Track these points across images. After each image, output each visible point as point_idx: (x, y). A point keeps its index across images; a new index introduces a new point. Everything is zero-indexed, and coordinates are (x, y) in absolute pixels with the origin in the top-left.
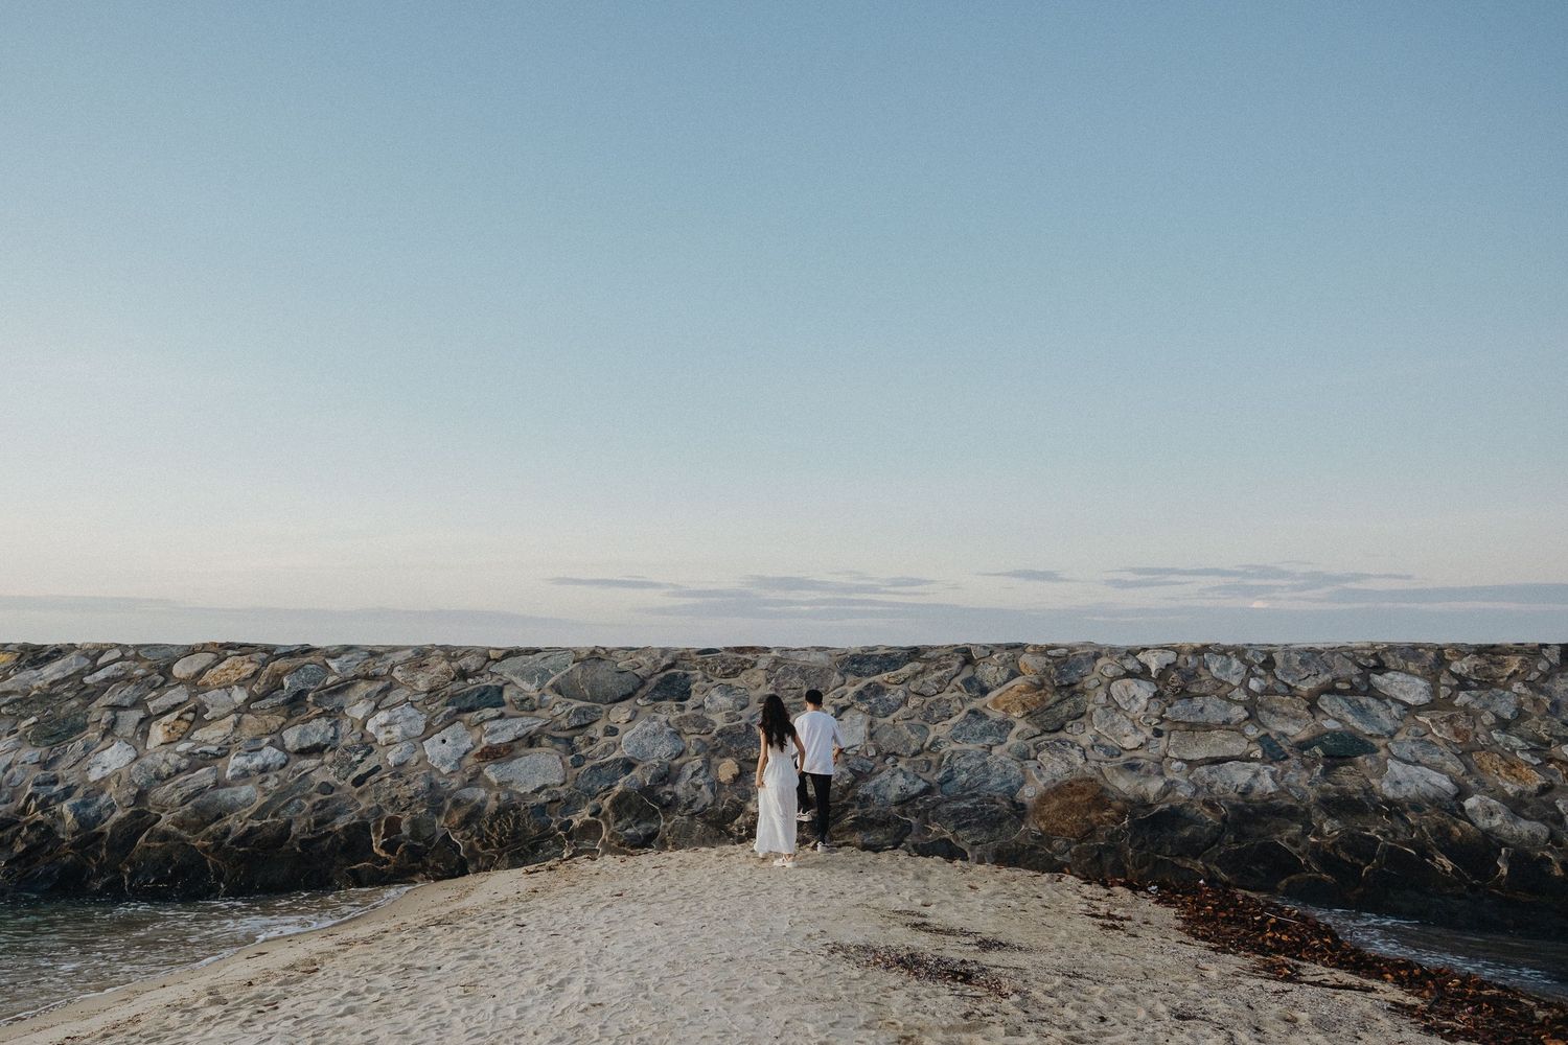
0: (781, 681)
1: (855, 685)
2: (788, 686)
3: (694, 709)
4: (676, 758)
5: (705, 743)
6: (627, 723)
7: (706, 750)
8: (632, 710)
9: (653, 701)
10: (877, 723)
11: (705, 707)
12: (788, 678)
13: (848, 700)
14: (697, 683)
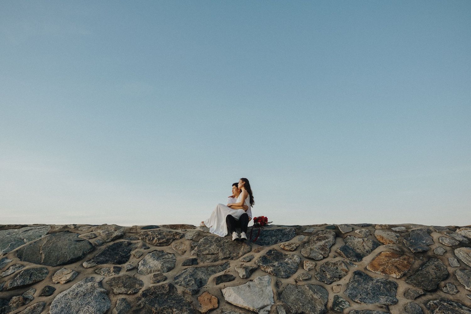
0: (202, 248)
1: (259, 252)
2: (207, 252)
3: (127, 271)
5: (129, 305)
6: (66, 283)
7: (129, 311)
8: (74, 272)
9: (97, 264)
10: (282, 284)
11: (138, 269)
12: (208, 246)
13: (255, 263)
14: (137, 250)
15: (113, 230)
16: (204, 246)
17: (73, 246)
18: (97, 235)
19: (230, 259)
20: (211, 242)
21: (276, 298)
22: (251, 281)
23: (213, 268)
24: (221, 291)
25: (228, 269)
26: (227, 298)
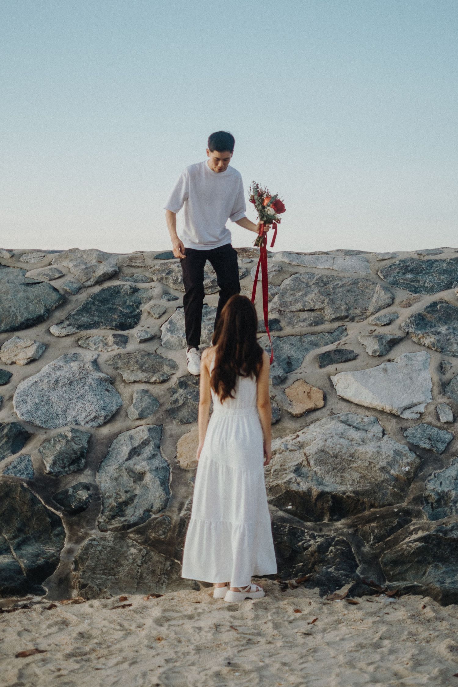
0: (288, 298)
1: (410, 305)
2: (299, 306)
3: (140, 342)
4: (105, 424)
5: (156, 400)
6: (28, 363)
7: (158, 410)
8: (38, 344)
9: (78, 328)
10: (451, 367)
11: (161, 340)
12: (300, 294)
13: (400, 328)
14: (152, 302)
15: (94, 262)
16: (293, 295)
17: (21, 295)
18: (64, 271)
19: (347, 320)
20: (308, 286)
21: (436, 390)
22: (389, 361)
23: (313, 338)
24: (329, 378)
25: (344, 339)
26: (341, 391)
